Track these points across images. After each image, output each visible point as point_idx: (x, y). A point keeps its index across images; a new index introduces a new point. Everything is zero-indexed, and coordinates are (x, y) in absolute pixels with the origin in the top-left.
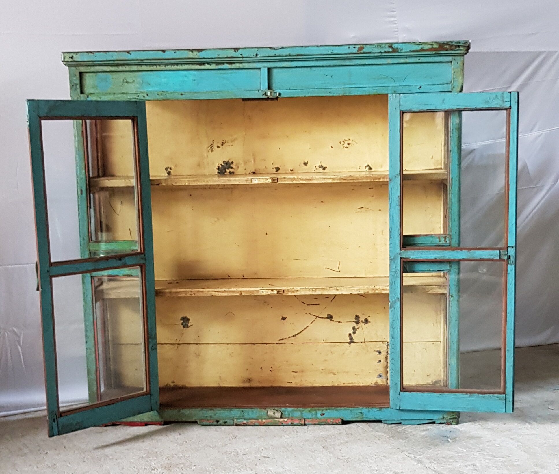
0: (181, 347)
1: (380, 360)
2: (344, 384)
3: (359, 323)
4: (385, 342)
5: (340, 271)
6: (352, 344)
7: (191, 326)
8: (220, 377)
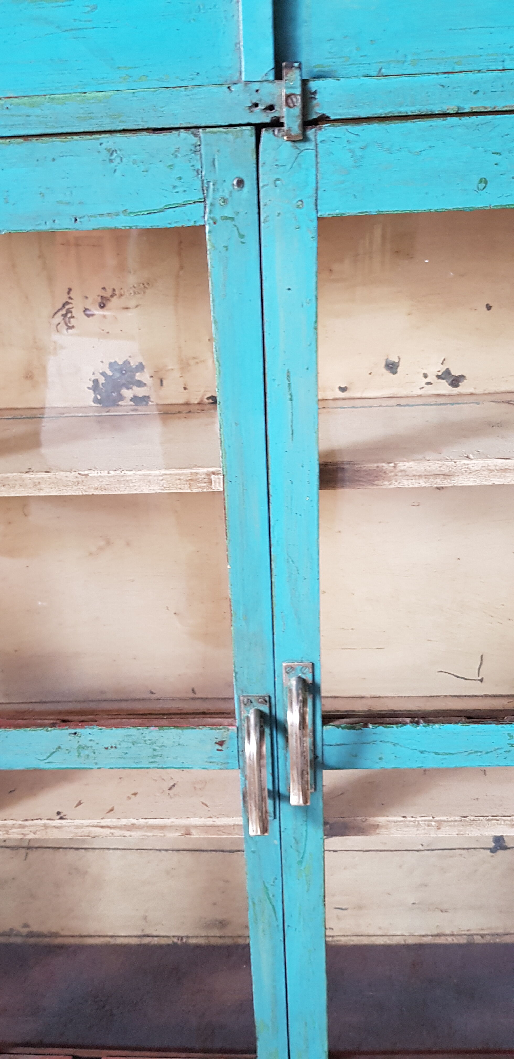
0: (33, 855)
2: (468, 930)
5: (481, 680)
6: (500, 852)
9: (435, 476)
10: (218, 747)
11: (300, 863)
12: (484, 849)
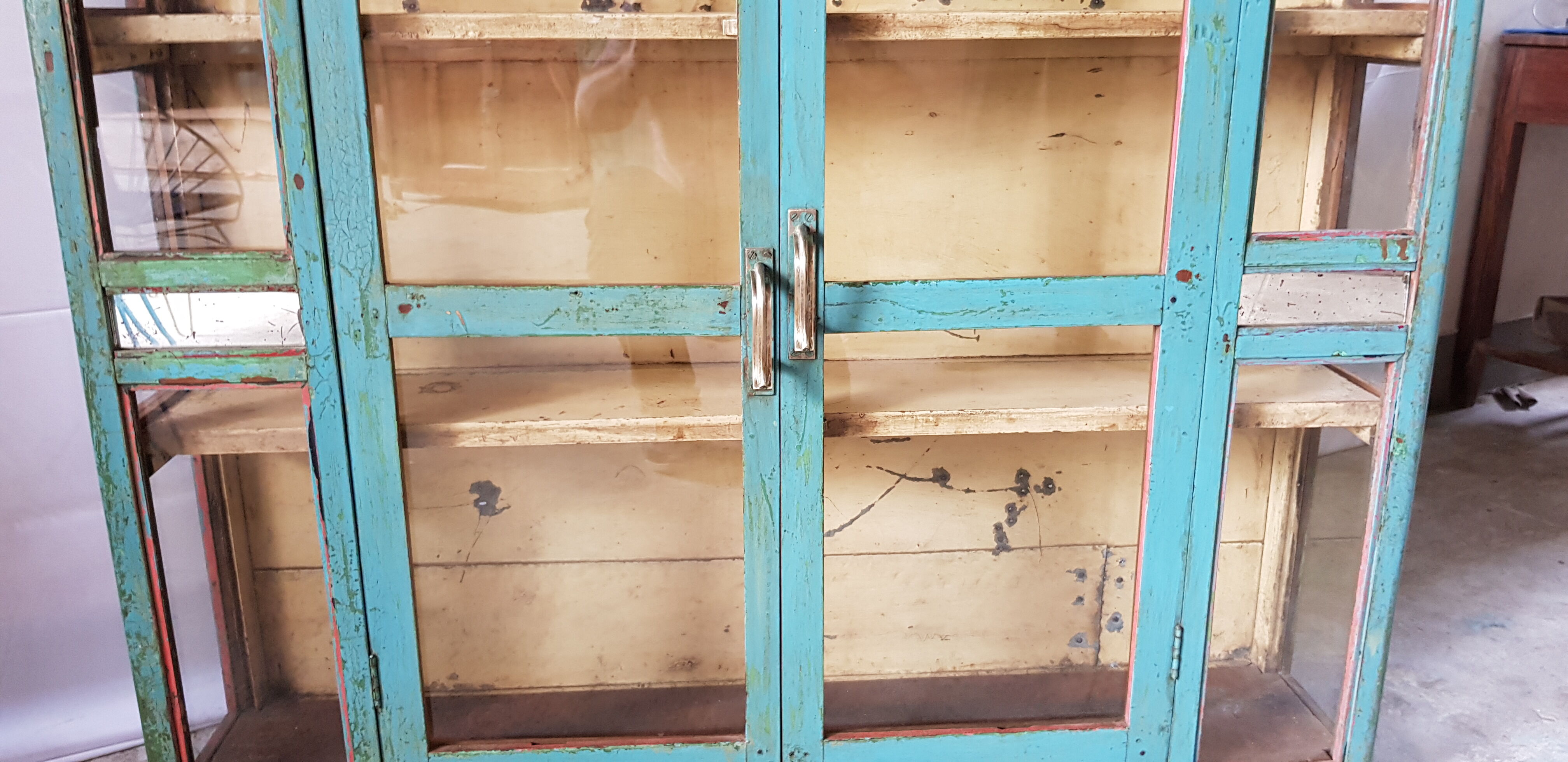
0: (472, 574)
1: (1081, 595)
2: (972, 665)
3: (1028, 491)
4: (1099, 545)
5: (978, 338)
6: (1004, 554)
7: (504, 509)
8: (600, 659)
9: (930, 27)
10: (721, 309)
11: (799, 447)
12: (986, 550)
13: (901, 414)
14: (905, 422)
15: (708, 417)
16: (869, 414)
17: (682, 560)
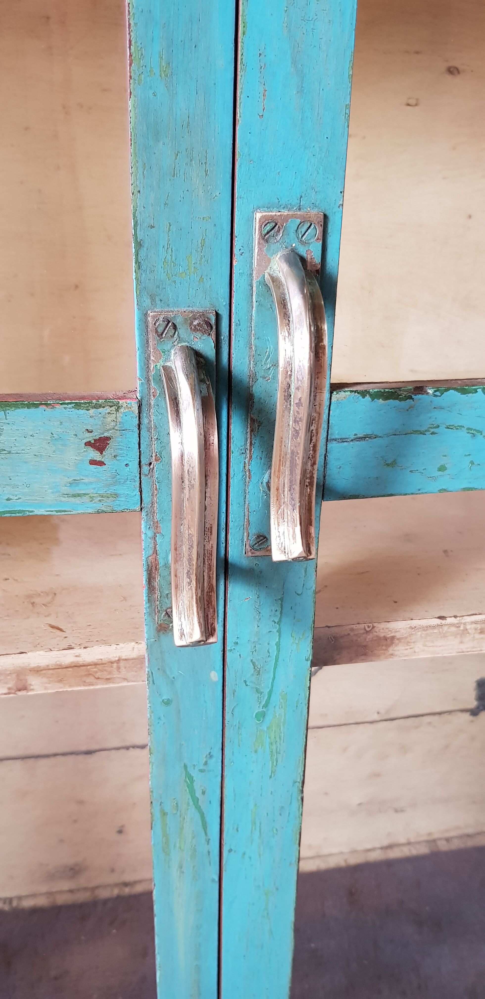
10: (94, 455)
11: (261, 716)
12: (463, 710)
13: (438, 621)
14: (444, 636)
15: (77, 651)
16: (383, 625)
17: (55, 755)
